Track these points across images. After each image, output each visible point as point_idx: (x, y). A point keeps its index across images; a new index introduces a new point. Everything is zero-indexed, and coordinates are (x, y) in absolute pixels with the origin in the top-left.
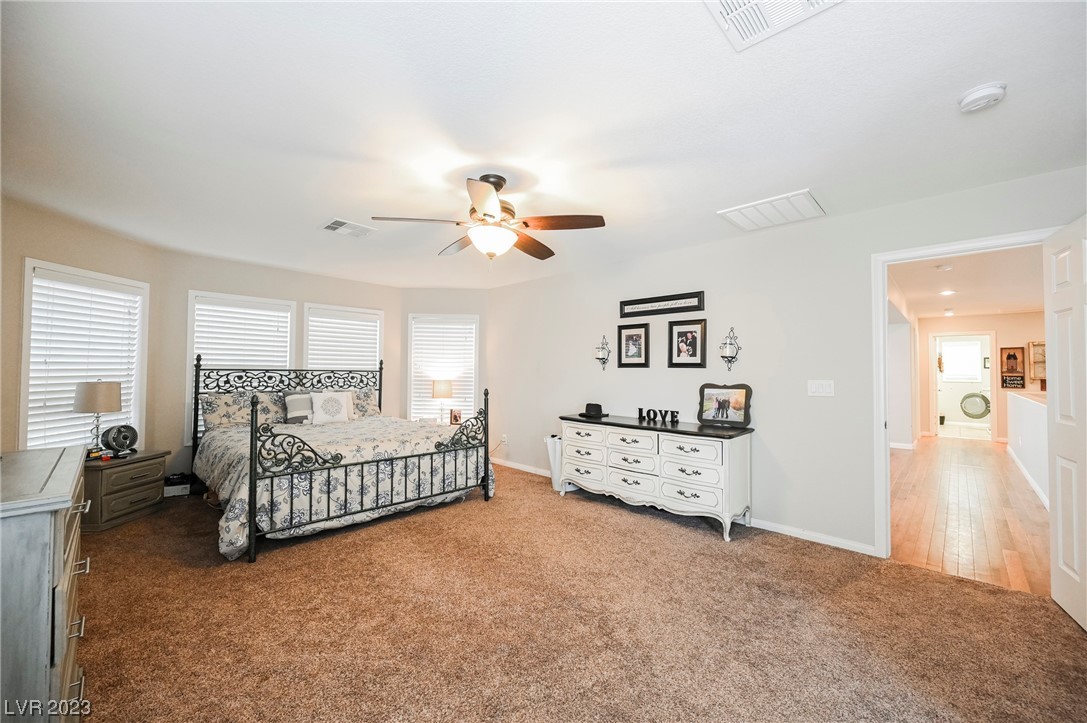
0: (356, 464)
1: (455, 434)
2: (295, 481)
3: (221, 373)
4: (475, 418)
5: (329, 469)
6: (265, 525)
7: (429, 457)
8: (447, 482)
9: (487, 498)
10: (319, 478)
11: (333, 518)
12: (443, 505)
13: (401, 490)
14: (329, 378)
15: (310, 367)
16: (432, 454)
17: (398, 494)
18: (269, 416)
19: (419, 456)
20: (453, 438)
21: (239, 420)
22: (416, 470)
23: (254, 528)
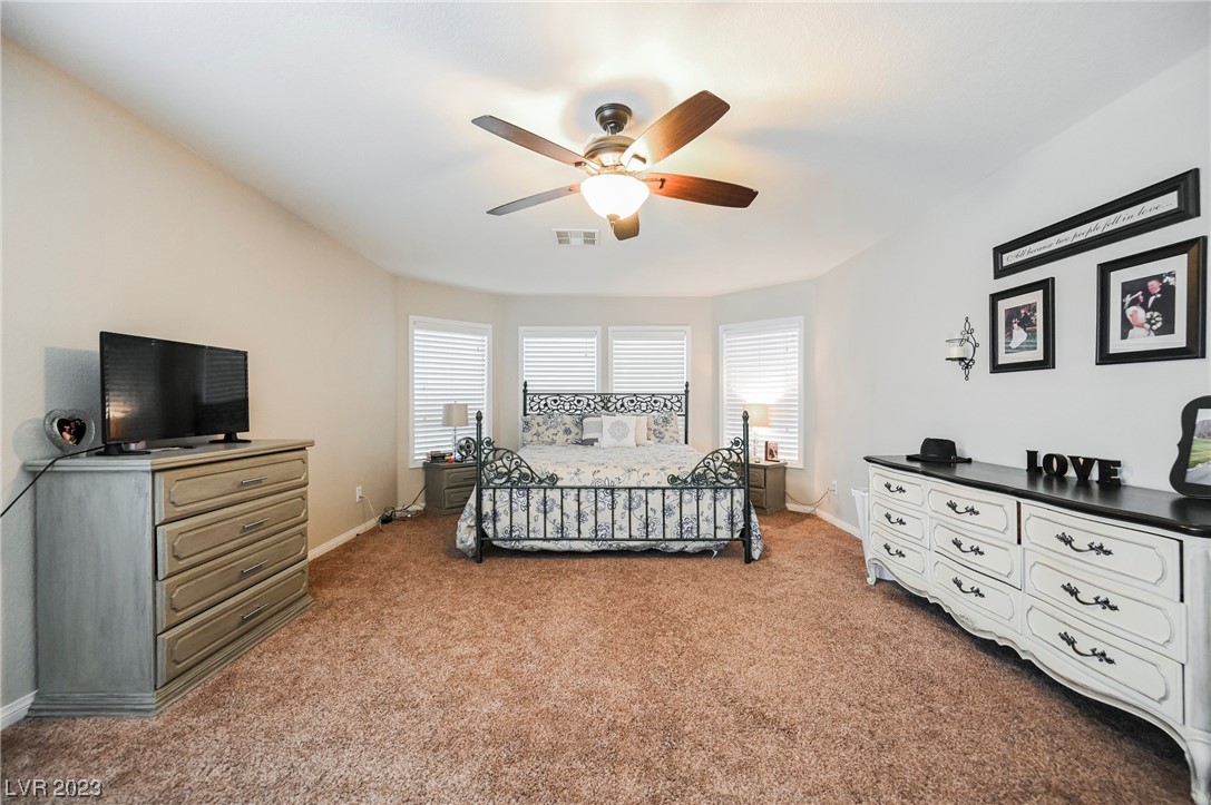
0: (573, 488)
1: (696, 469)
2: (514, 495)
3: (542, 397)
4: (729, 450)
5: (545, 489)
6: (490, 532)
7: (660, 492)
8: (685, 526)
9: (749, 559)
10: (536, 496)
11: (549, 540)
12: (682, 554)
13: (626, 527)
14: (632, 401)
15: (615, 391)
16: (664, 489)
17: (621, 529)
18: (570, 437)
19: (647, 489)
20: (694, 472)
21: (546, 439)
22: (644, 505)
23: (481, 533)
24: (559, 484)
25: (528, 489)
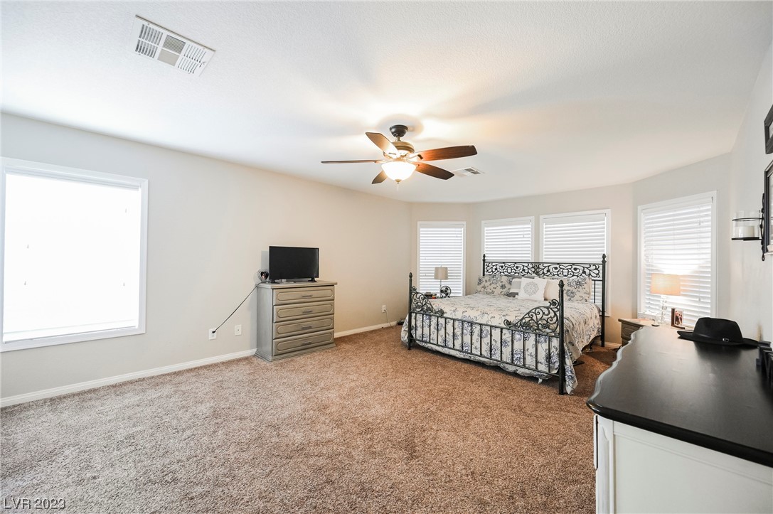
0: (450, 319)
1: (523, 318)
2: (425, 318)
4: (548, 308)
5: (438, 317)
6: (414, 335)
7: (500, 330)
8: (516, 356)
9: (562, 391)
10: (434, 320)
11: (439, 346)
12: (515, 374)
13: (480, 349)
16: (502, 329)
17: (476, 348)
19: (491, 327)
20: (521, 320)
22: (489, 336)
23: (410, 335)
24: (445, 315)
25: (430, 316)
